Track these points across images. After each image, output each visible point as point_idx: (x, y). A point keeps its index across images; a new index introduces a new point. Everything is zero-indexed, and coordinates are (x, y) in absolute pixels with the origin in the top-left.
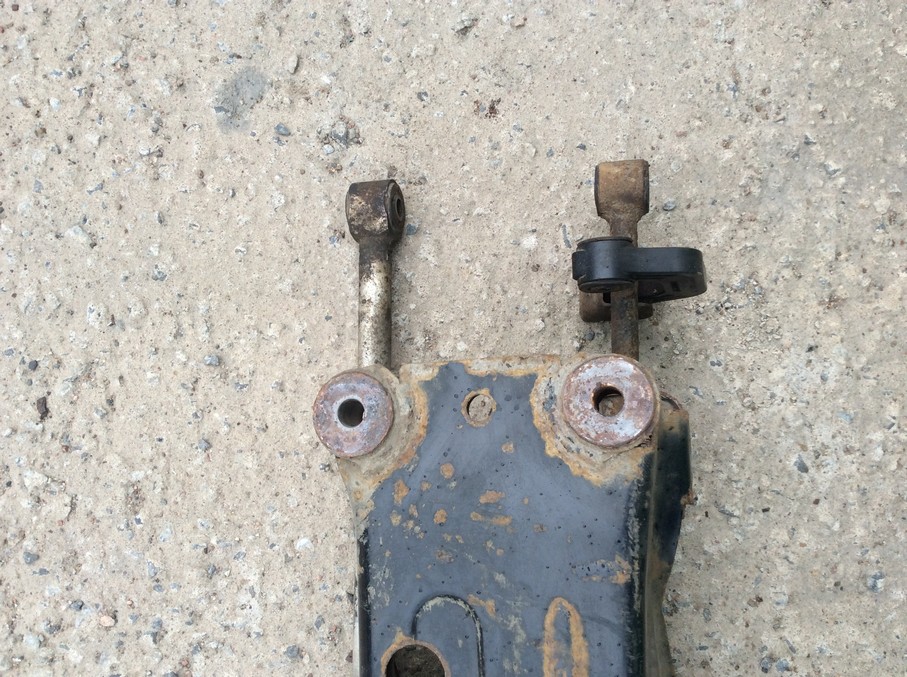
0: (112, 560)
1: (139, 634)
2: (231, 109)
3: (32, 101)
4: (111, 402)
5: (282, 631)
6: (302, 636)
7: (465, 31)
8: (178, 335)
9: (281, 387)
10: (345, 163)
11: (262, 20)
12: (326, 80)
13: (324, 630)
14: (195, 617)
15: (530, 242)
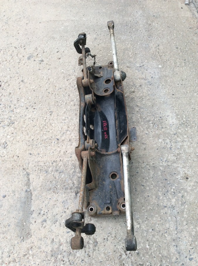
0: (6, 100)
1: (8, 107)
2: (29, 58)
3: (6, 58)
4: (9, 85)
5: (26, 106)
6: (28, 107)
7: (58, 52)
8: (18, 78)
9: (30, 83)
10: (41, 63)
11: (34, 51)
12: (40, 56)
13: (31, 106)
14: (15, 105)
15: (63, 70)
